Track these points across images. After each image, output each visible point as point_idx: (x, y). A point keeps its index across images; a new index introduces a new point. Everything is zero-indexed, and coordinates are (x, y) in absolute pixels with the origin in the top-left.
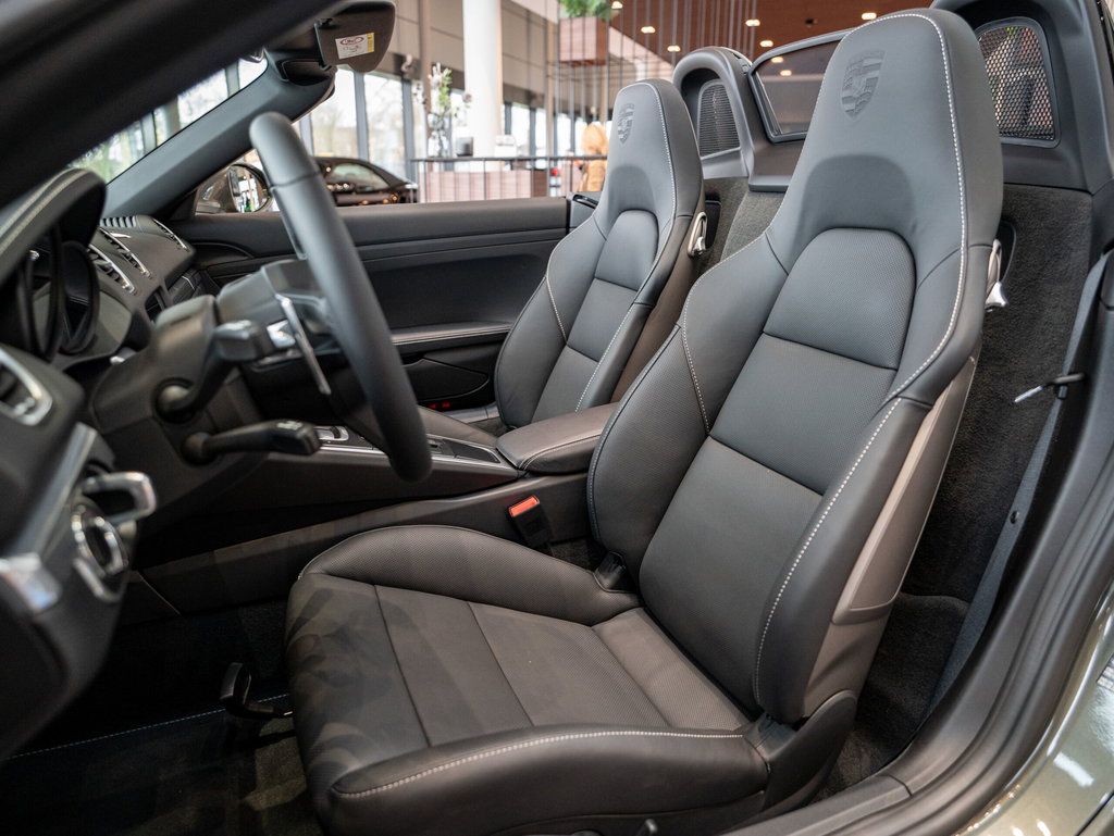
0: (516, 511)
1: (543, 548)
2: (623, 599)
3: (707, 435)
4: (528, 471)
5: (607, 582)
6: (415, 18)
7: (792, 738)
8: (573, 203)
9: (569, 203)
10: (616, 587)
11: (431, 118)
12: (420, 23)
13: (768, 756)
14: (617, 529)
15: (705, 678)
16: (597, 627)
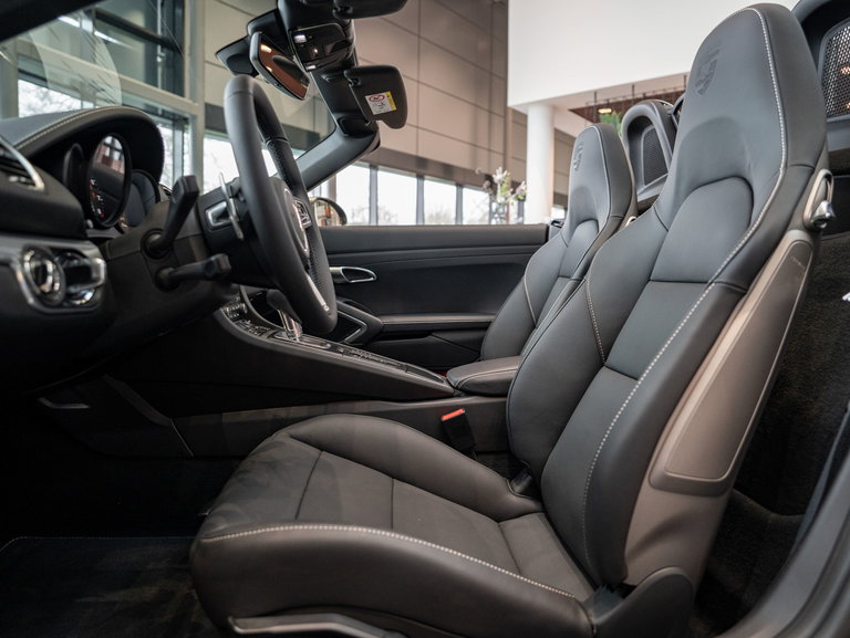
0: (445, 418)
1: (467, 452)
2: (529, 503)
3: (602, 365)
4: (461, 390)
5: (518, 488)
6: (501, 151)
7: (620, 605)
8: (551, 227)
9: (548, 228)
10: (524, 493)
11: (494, 206)
12: (505, 154)
13: (596, 620)
14: (527, 440)
15: (573, 563)
16: (502, 523)
